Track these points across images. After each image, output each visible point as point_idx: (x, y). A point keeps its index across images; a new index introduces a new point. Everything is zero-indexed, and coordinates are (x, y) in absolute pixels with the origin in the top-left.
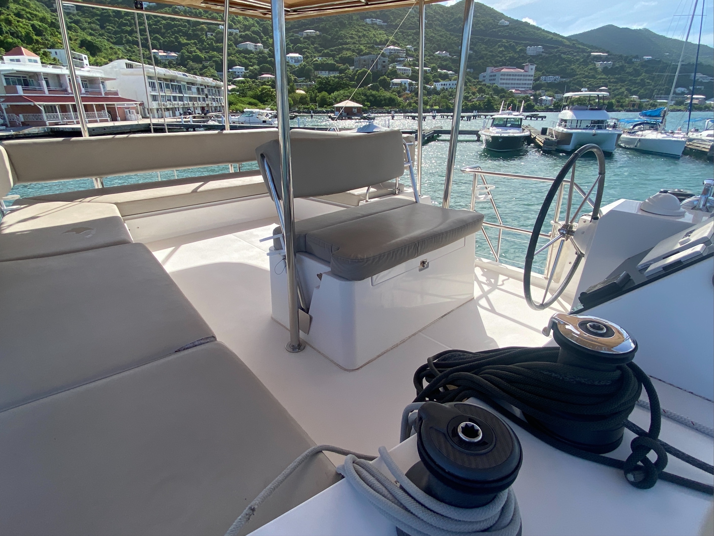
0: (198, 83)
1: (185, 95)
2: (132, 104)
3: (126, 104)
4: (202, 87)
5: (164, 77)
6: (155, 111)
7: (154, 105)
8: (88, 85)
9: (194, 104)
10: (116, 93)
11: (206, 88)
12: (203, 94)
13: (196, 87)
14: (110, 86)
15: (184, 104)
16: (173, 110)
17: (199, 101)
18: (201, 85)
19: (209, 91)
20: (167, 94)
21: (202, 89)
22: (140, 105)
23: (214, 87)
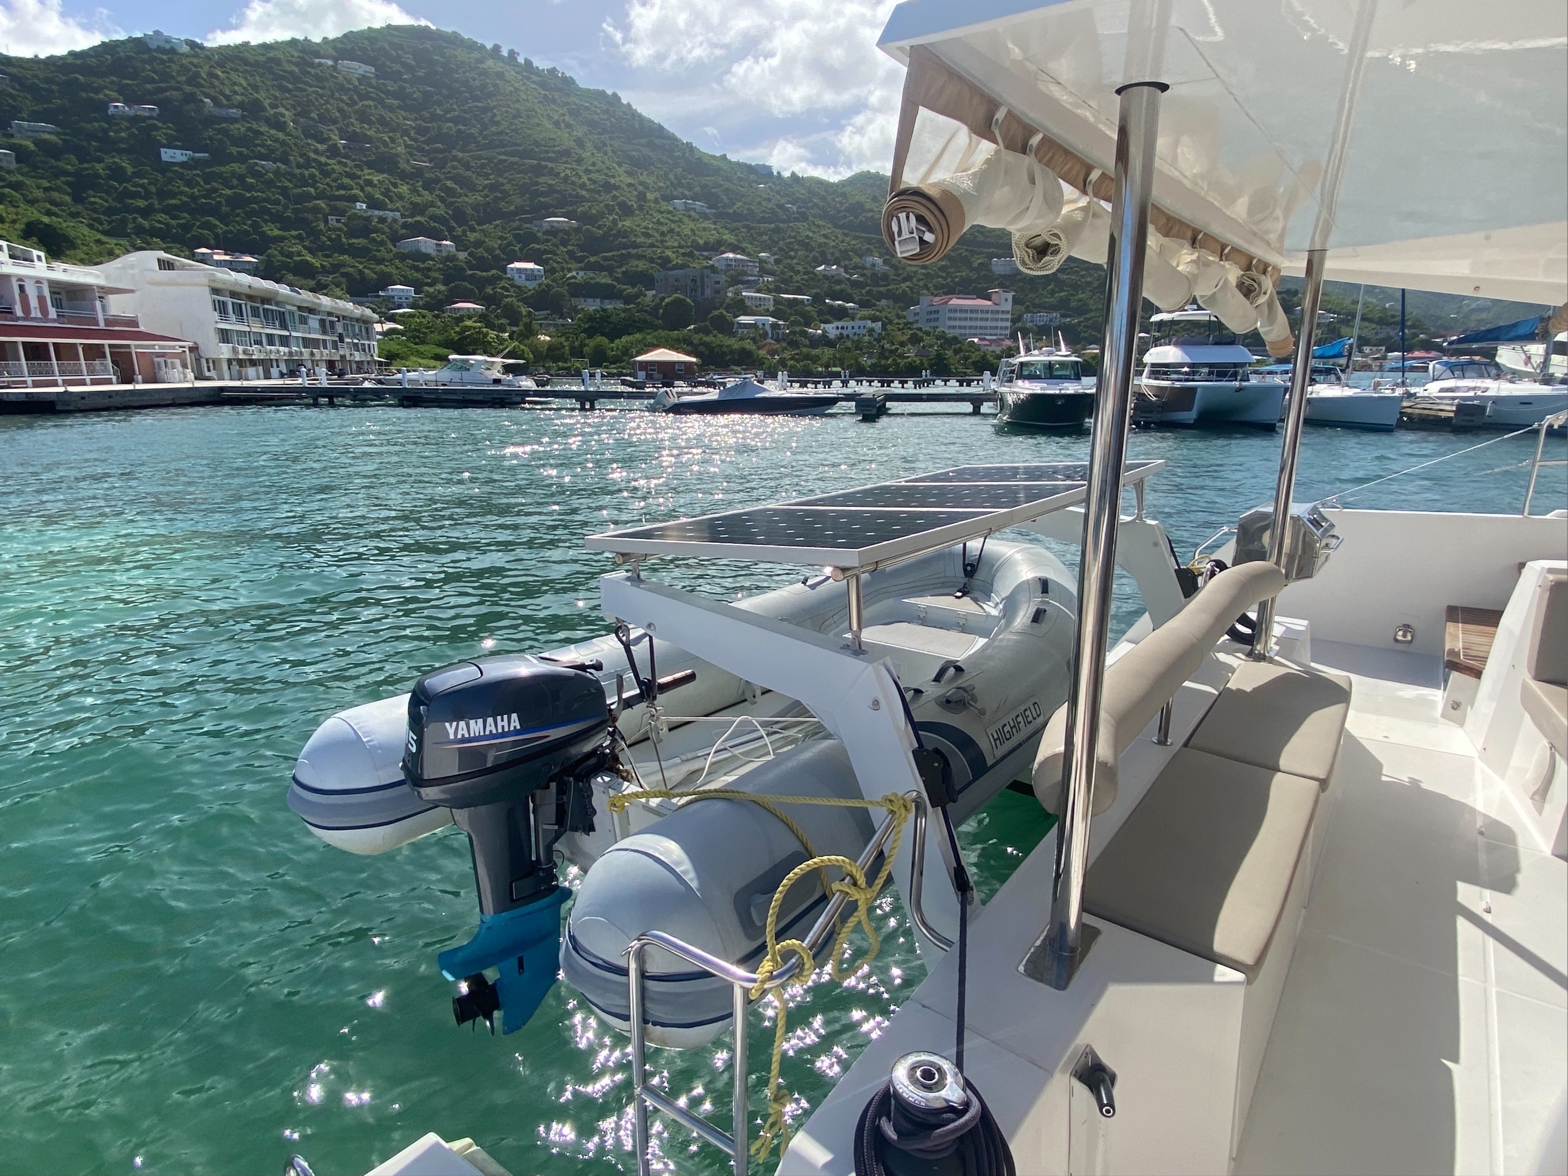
0: (322, 309)
1: (294, 334)
2: (173, 347)
3: (157, 347)
4: (331, 318)
5: (248, 291)
6: (225, 366)
7: (225, 351)
8: (65, 303)
9: (312, 354)
10: (133, 322)
11: (339, 321)
12: (333, 333)
13: (319, 317)
14: (117, 306)
15: (291, 353)
16: (266, 366)
17: (325, 348)
18: (330, 314)
19: (345, 327)
20: (253, 330)
21: (332, 323)
22: (191, 349)
23: (357, 320)
